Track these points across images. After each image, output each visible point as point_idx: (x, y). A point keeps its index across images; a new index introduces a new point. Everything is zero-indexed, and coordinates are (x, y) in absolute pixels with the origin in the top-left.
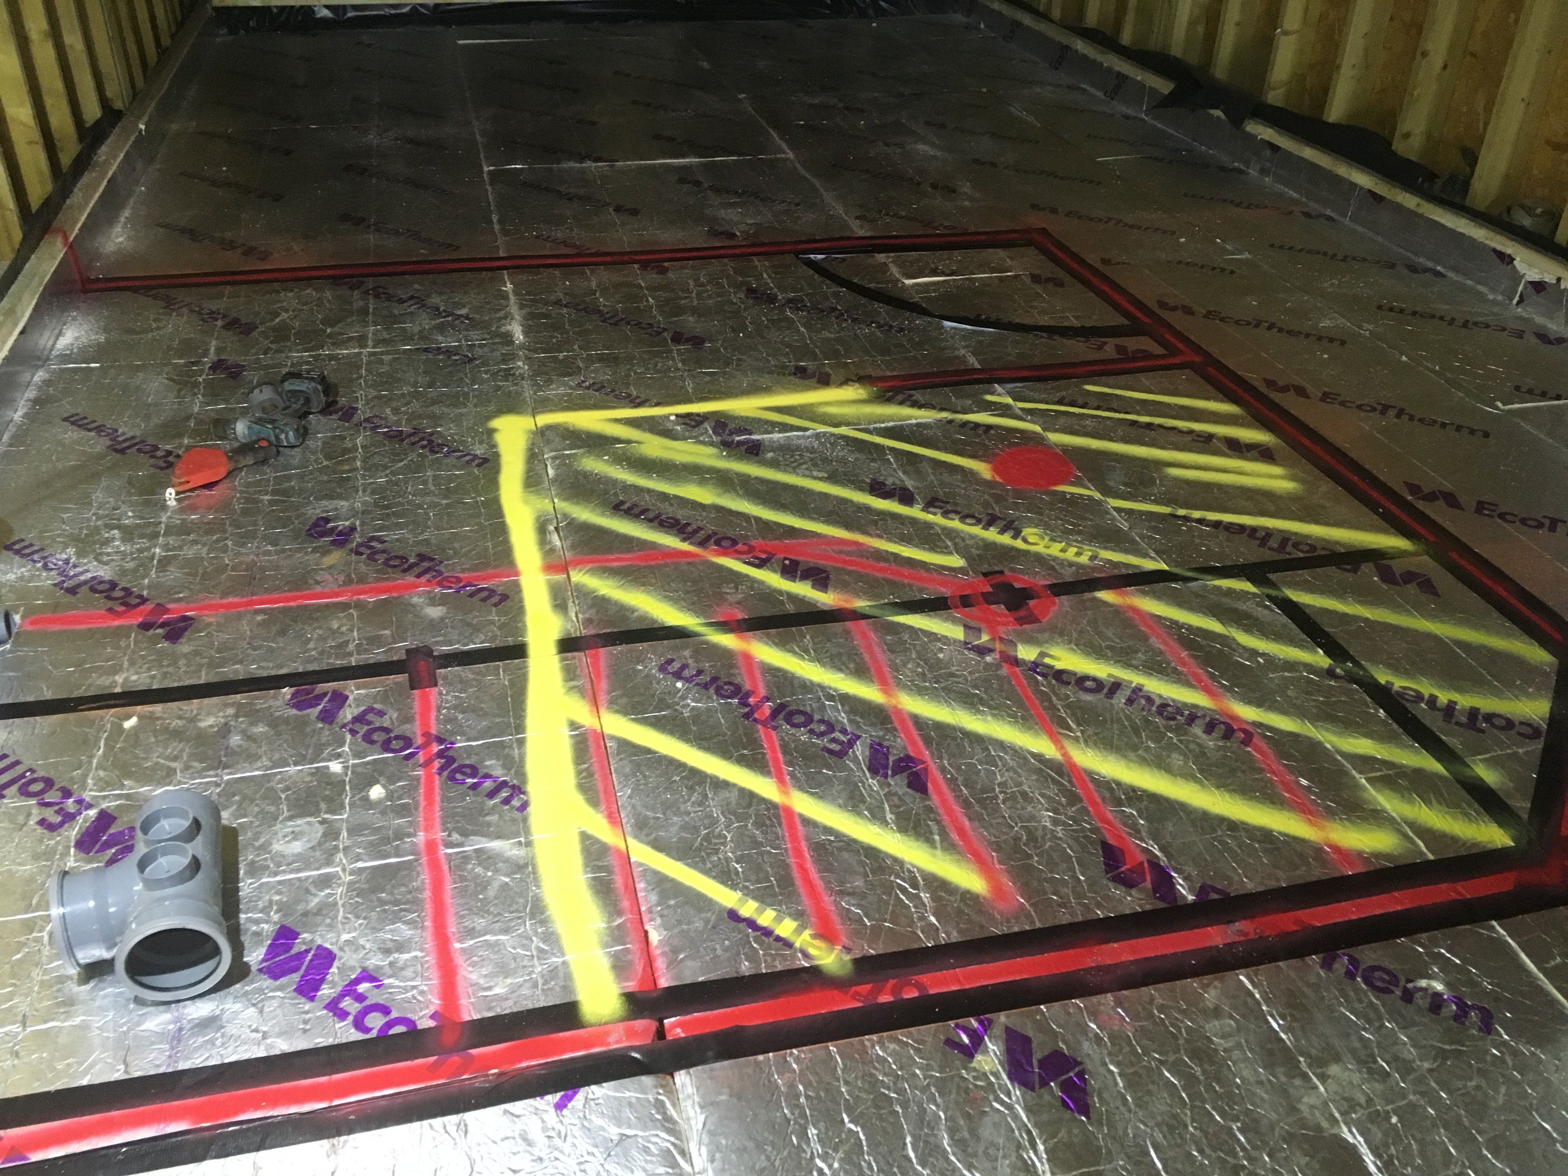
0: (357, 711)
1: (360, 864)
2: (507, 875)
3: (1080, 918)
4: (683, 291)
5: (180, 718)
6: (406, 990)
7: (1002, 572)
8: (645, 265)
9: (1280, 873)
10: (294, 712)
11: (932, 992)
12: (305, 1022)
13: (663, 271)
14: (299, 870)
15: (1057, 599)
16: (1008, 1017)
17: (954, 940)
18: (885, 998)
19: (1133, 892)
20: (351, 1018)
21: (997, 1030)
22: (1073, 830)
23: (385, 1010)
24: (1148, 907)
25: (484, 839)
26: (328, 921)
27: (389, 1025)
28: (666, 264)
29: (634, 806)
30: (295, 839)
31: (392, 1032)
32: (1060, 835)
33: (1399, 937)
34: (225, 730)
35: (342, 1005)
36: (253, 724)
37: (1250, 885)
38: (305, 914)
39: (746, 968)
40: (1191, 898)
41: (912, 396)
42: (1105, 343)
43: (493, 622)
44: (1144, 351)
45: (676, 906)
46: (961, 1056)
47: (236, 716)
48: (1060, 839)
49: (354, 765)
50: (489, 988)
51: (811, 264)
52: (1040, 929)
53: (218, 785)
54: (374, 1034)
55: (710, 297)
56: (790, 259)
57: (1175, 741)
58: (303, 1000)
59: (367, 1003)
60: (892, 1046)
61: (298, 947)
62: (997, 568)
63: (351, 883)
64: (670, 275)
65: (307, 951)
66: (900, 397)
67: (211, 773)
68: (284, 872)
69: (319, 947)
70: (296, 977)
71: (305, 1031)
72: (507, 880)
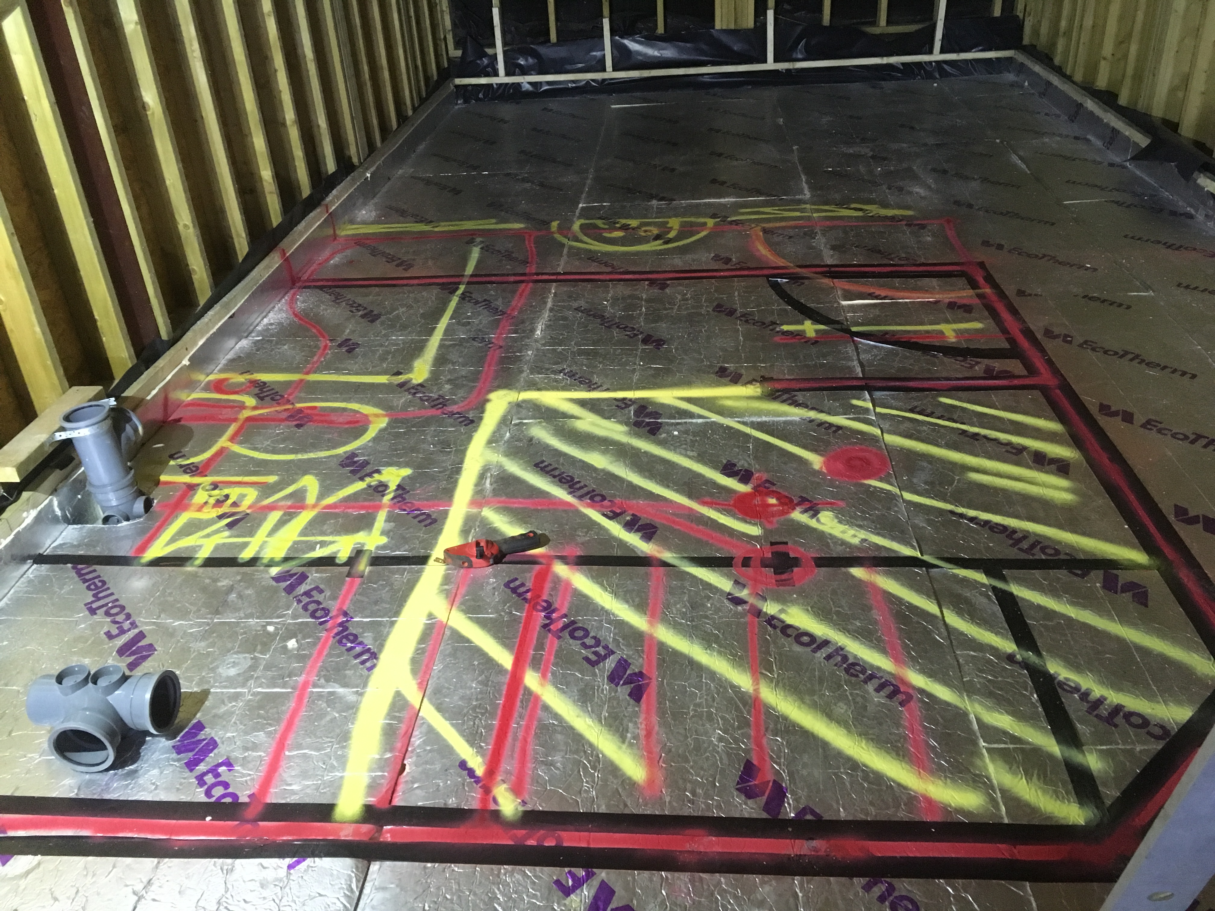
0: (308, 588)
1: (259, 690)
2: (337, 712)
3: (700, 814)
4: (669, 303)
5: (210, 578)
6: (244, 775)
7: (786, 543)
8: (652, 282)
9: (872, 810)
10: (274, 583)
11: (565, 845)
12: (181, 784)
13: (663, 287)
14: (225, 687)
15: (817, 570)
16: (607, 874)
17: (600, 811)
18: (532, 842)
19: (750, 802)
20: (206, 787)
21: (595, 883)
22: (731, 748)
23: (226, 785)
24: (755, 816)
25: (337, 685)
26: (224, 723)
27: (224, 796)
28: (668, 282)
29: (439, 678)
30: (233, 667)
31: (223, 801)
32: (720, 750)
33: (939, 878)
34: (231, 589)
35: (205, 778)
36: (247, 588)
37: (843, 815)
38: (215, 716)
39: (452, 802)
40: (792, 815)
41: (795, 396)
42: (977, 363)
43: (418, 538)
44: (1009, 372)
45: (430, 751)
46: (560, 893)
47: (240, 581)
48: (718, 752)
49: (289, 624)
50: (290, 785)
51: (775, 286)
52: (666, 816)
53: (208, 624)
54: (213, 800)
55: (687, 309)
56: (762, 281)
57: (848, 693)
58: (187, 770)
59: (219, 779)
60: (518, 876)
61: (201, 736)
62: (785, 540)
63: (249, 701)
64: (667, 291)
65: (204, 740)
66: (785, 397)
67: (209, 616)
68: (217, 687)
69: (212, 738)
70: (190, 755)
71: (178, 789)
72: (337, 715)
